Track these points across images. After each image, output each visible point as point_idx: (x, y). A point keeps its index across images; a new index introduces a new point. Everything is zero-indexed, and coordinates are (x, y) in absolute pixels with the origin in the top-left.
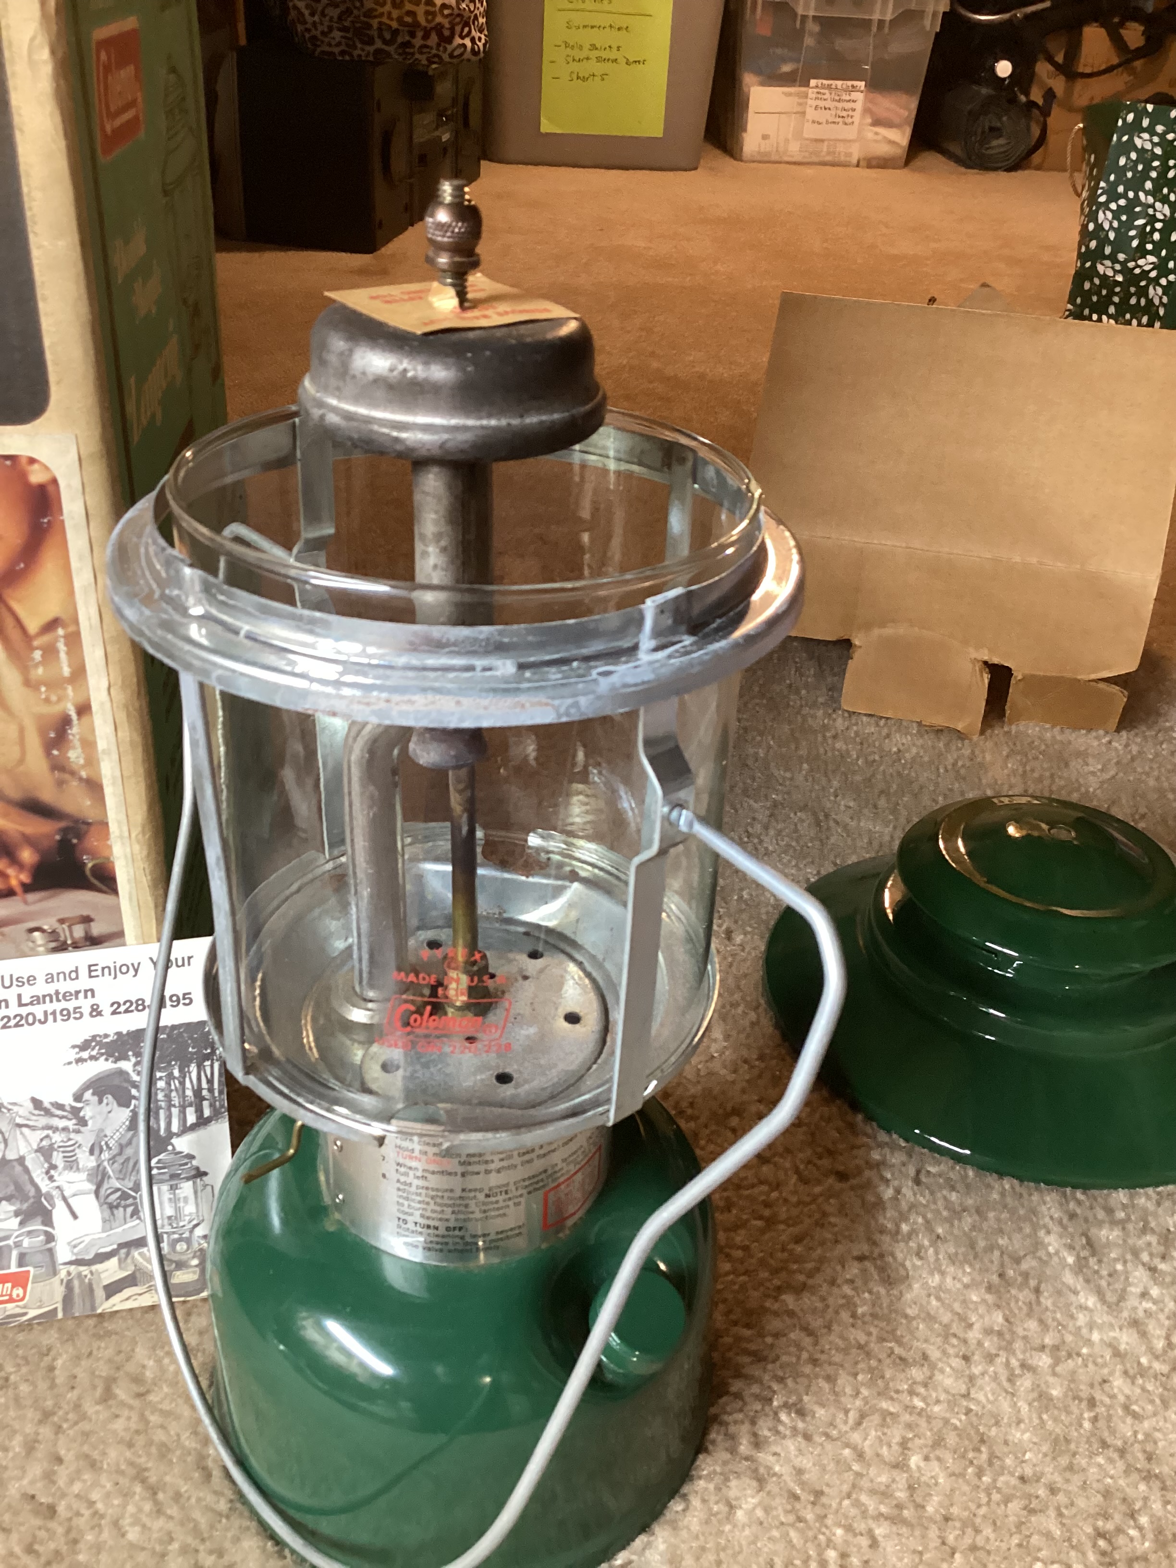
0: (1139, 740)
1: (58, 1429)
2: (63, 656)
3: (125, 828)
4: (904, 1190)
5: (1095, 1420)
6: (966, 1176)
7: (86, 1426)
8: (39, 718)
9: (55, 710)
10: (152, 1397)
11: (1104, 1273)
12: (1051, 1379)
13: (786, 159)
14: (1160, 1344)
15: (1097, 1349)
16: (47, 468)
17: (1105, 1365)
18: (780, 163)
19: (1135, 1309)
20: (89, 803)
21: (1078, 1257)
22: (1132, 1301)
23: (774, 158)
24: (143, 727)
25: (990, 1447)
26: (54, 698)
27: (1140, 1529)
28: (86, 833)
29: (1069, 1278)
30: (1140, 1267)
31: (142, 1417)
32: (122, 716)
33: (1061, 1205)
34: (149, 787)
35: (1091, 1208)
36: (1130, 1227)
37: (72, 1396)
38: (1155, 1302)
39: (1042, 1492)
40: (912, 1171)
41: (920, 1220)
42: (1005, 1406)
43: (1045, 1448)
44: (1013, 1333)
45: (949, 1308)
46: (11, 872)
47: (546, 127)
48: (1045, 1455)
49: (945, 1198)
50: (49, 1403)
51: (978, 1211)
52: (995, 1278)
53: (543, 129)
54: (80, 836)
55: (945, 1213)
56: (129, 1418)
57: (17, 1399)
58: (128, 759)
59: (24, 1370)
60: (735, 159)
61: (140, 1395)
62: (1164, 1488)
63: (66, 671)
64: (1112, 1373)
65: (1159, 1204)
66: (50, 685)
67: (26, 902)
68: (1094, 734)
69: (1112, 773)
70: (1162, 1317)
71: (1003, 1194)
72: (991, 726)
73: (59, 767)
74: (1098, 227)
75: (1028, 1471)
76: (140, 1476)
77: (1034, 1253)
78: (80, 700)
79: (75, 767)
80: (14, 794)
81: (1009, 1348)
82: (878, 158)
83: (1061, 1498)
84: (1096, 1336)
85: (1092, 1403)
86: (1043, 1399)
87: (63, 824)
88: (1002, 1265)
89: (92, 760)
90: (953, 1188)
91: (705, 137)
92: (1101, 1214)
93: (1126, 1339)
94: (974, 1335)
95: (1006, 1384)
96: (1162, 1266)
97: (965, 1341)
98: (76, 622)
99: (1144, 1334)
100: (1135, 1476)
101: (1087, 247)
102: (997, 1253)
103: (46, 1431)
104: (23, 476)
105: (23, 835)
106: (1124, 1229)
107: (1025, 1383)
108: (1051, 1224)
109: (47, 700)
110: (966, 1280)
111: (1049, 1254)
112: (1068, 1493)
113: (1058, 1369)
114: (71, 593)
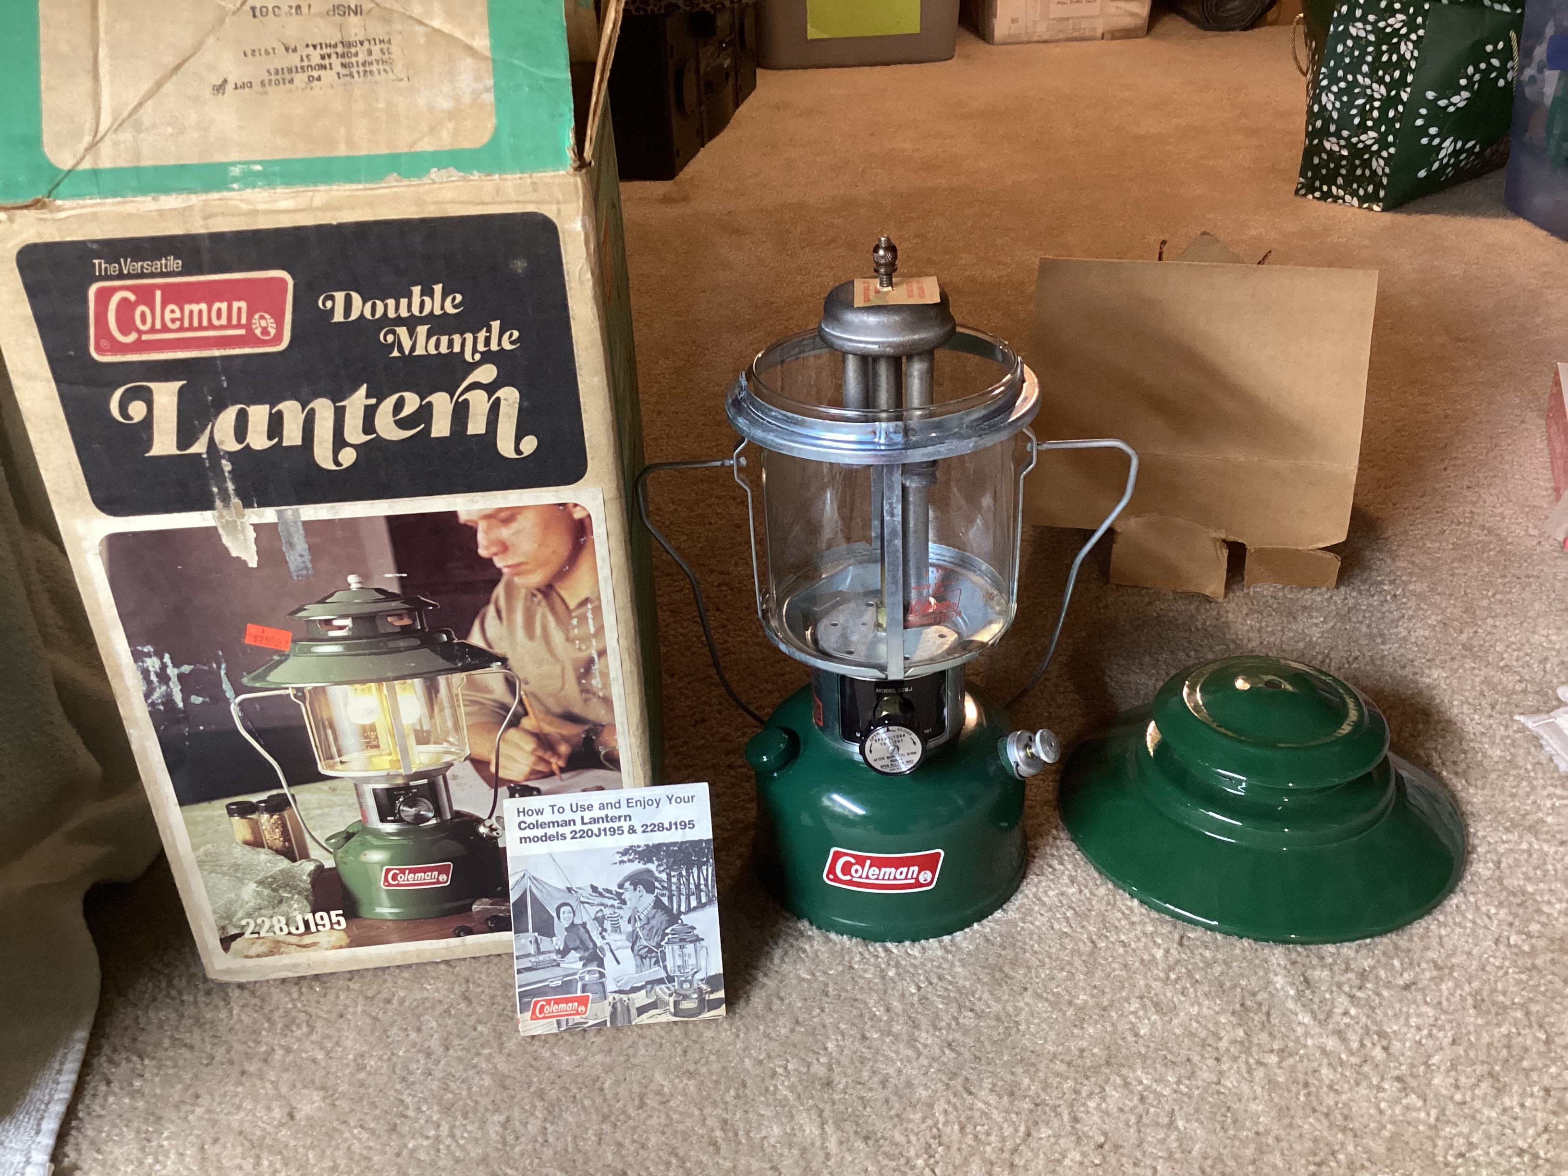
0: (1354, 594)
1: (615, 1126)
2: (590, 621)
3: (626, 728)
4: (1172, 951)
5: (1308, 1095)
6: (1216, 939)
7: (631, 1123)
8: (574, 661)
9: (584, 655)
10: (673, 1104)
11: (1316, 1000)
12: (1278, 1071)
13: (1035, 38)
14: (1355, 1045)
15: (1311, 1051)
16: (584, 509)
17: (1315, 1060)
18: (1029, 42)
19: (1338, 1023)
20: (603, 712)
21: (1298, 990)
22: (1337, 1018)
23: (1025, 39)
24: (638, 661)
25: (1233, 1114)
26: (584, 647)
27: (1337, 1162)
28: (602, 731)
29: (1290, 1004)
30: (1343, 996)
31: (668, 1116)
32: (626, 656)
33: (1285, 955)
34: (641, 700)
35: (1308, 956)
36: (1336, 968)
37: (619, 1105)
38: (1352, 1018)
39: (1270, 1141)
40: (1177, 937)
41: (1183, 970)
42: (1245, 1088)
43: (1273, 1114)
44: (1250, 1042)
45: (1205, 1027)
46: (553, 760)
47: (812, 33)
48: (1273, 1118)
49: (1201, 955)
50: (606, 1110)
51: (1225, 962)
52: (1237, 1007)
53: (810, 36)
54: (597, 734)
55: (1201, 965)
56: (659, 1117)
57: (584, 1108)
58: (629, 684)
59: (584, 1091)
60: (989, 43)
61: (662, 1103)
62: (1355, 1136)
63: (592, 630)
64: (1320, 1065)
65: (1357, 951)
66: (581, 640)
67: (562, 780)
68: (1318, 591)
69: (1331, 624)
70: (1357, 1027)
71: (1243, 950)
72: (1233, 591)
73: (586, 690)
74: (1323, 108)
75: (1261, 1129)
76: (673, 1152)
77: (1266, 988)
78: (600, 647)
79: (595, 690)
80: (557, 709)
81: (1248, 1051)
82: (1119, 30)
83: (1284, 1144)
84: (1310, 1042)
85: (1306, 1085)
86: (1272, 1084)
87: (586, 727)
88: (1243, 998)
89: (606, 685)
90: (1206, 947)
91: (960, 22)
92: (1315, 961)
93: (1331, 1043)
94: (1223, 1045)
95: (1246, 1075)
96: (1359, 994)
97: (1217, 1049)
98: (599, 599)
99: (1344, 1040)
100: (1335, 1130)
101: (1314, 126)
102: (1239, 990)
103: (607, 1127)
104: (570, 515)
105: (561, 735)
106: (1331, 970)
107: (1259, 1074)
108: (1278, 970)
109: (580, 649)
110: (1217, 1009)
111: (1277, 990)
112: (1288, 1141)
113: (1283, 1064)
114: (597, 582)
